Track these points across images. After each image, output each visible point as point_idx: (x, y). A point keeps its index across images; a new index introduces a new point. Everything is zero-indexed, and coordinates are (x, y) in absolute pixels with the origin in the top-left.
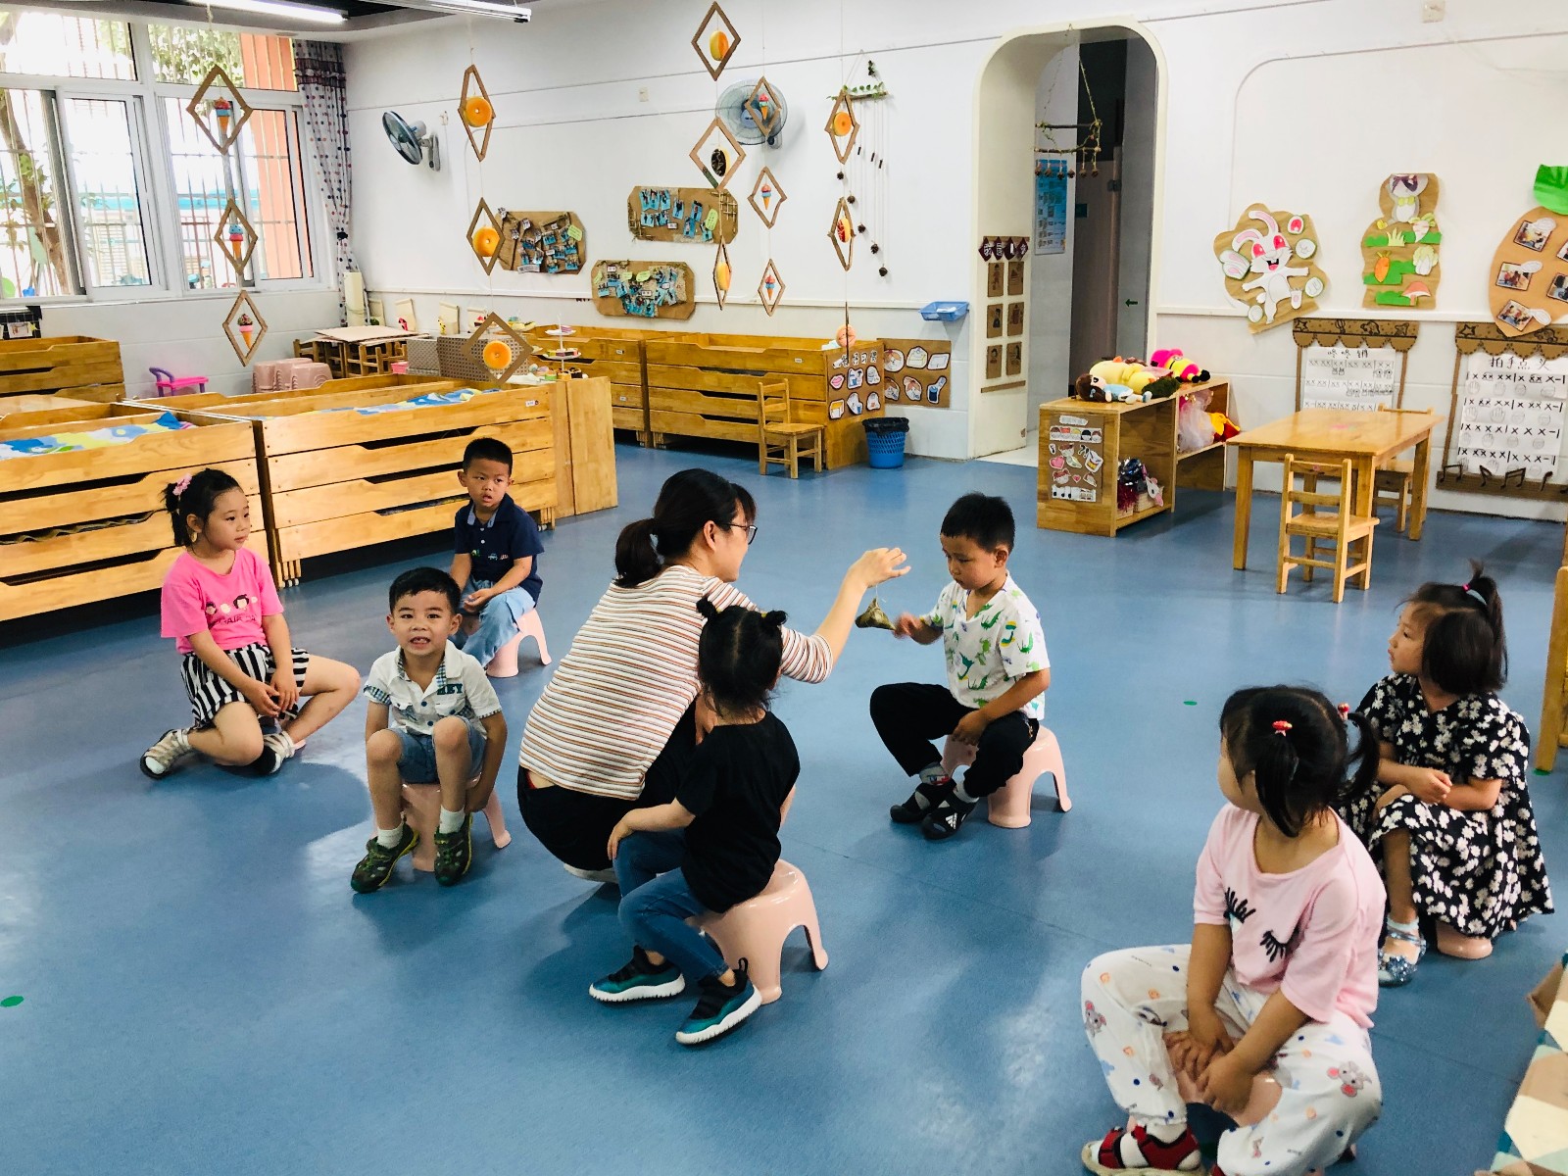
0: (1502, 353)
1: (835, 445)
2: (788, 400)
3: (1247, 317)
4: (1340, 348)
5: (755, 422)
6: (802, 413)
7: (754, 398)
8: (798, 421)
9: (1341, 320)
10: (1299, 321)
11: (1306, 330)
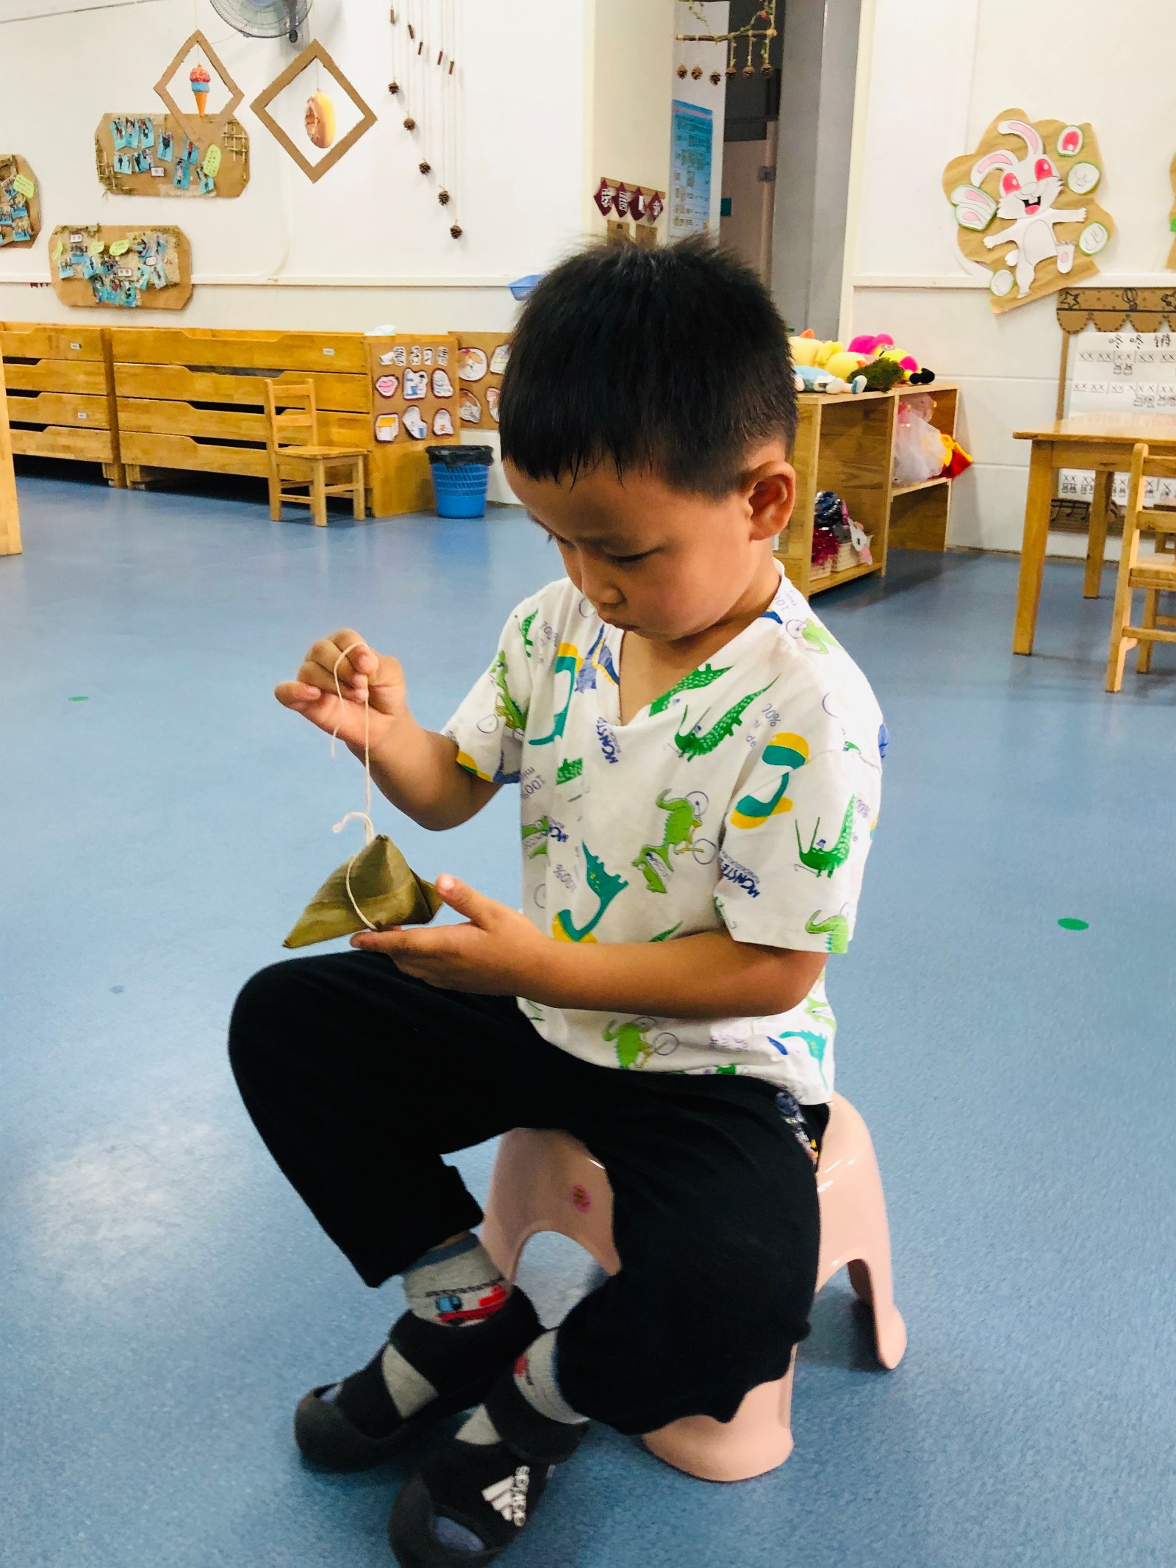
1: (386, 481)
2: (315, 412)
3: (988, 289)
4: (1127, 334)
5: (262, 446)
6: (336, 433)
7: (259, 409)
8: (330, 443)
9: (1130, 289)
10: (1068, 293)
11: (1076, 307)
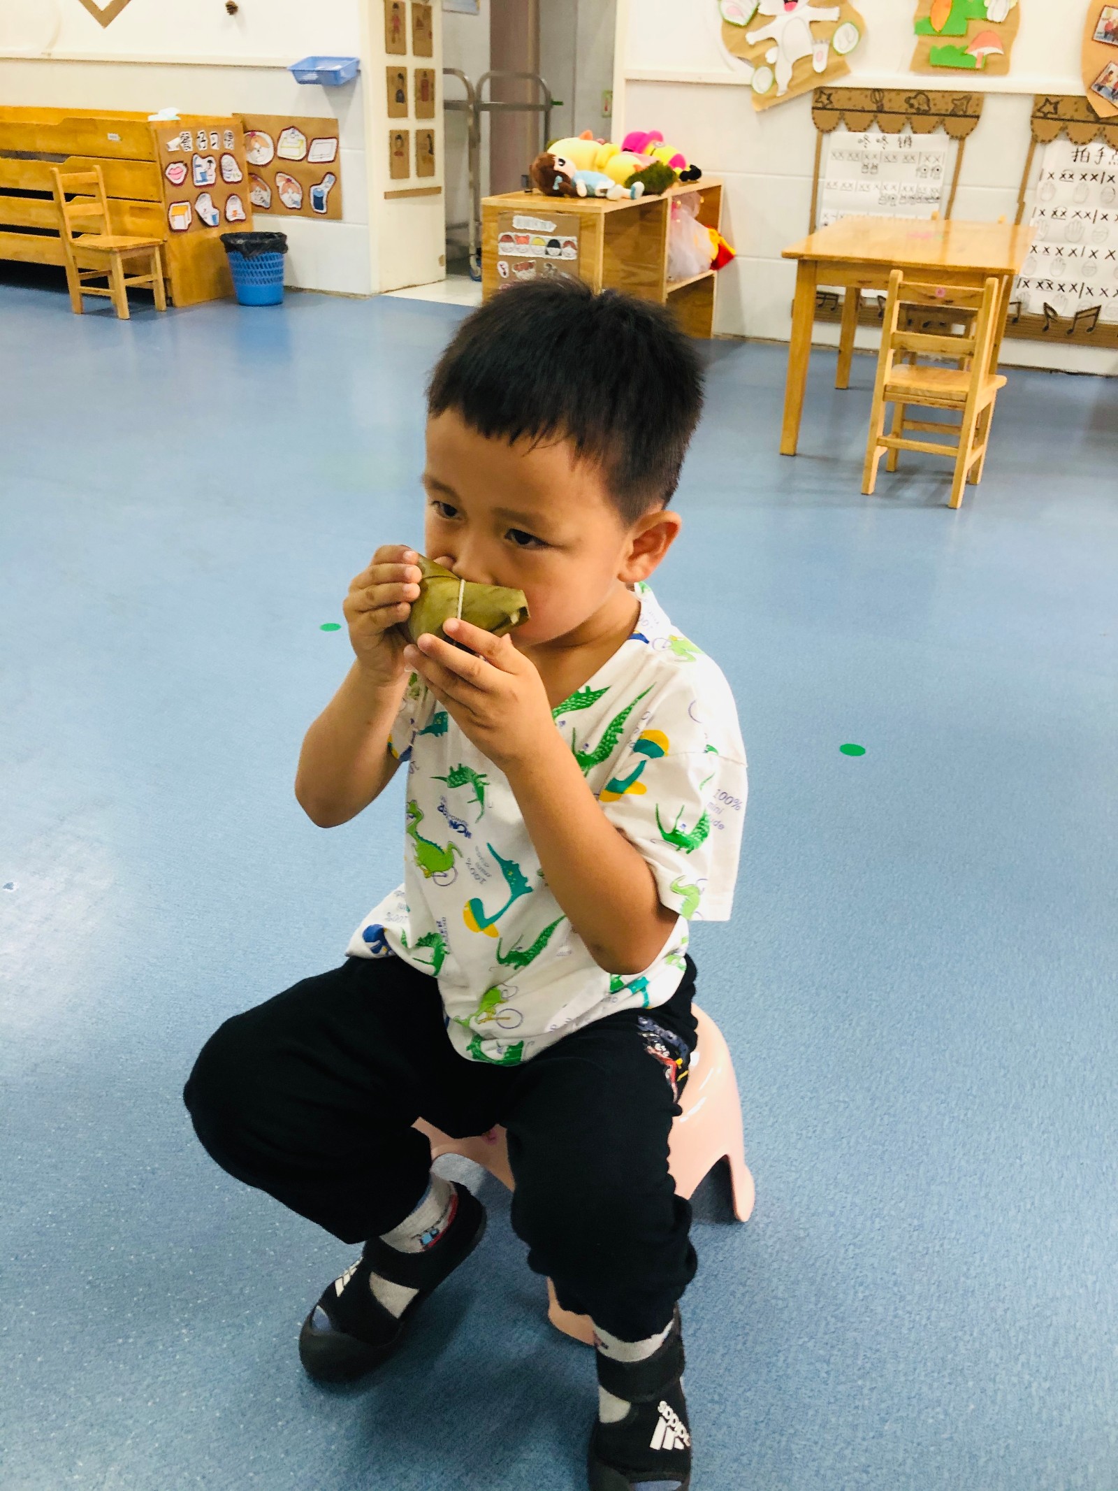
0: (1090, 140)
1: (184, 271)
2: (105, 200)
3: (750, 86)
4: (874, 134)
5: (54, 233)
6: (129, 221)
7: (48, 195)
8: (124, 233)
9: (878, 90)
10: (822, 92)
11: (829, 107)
